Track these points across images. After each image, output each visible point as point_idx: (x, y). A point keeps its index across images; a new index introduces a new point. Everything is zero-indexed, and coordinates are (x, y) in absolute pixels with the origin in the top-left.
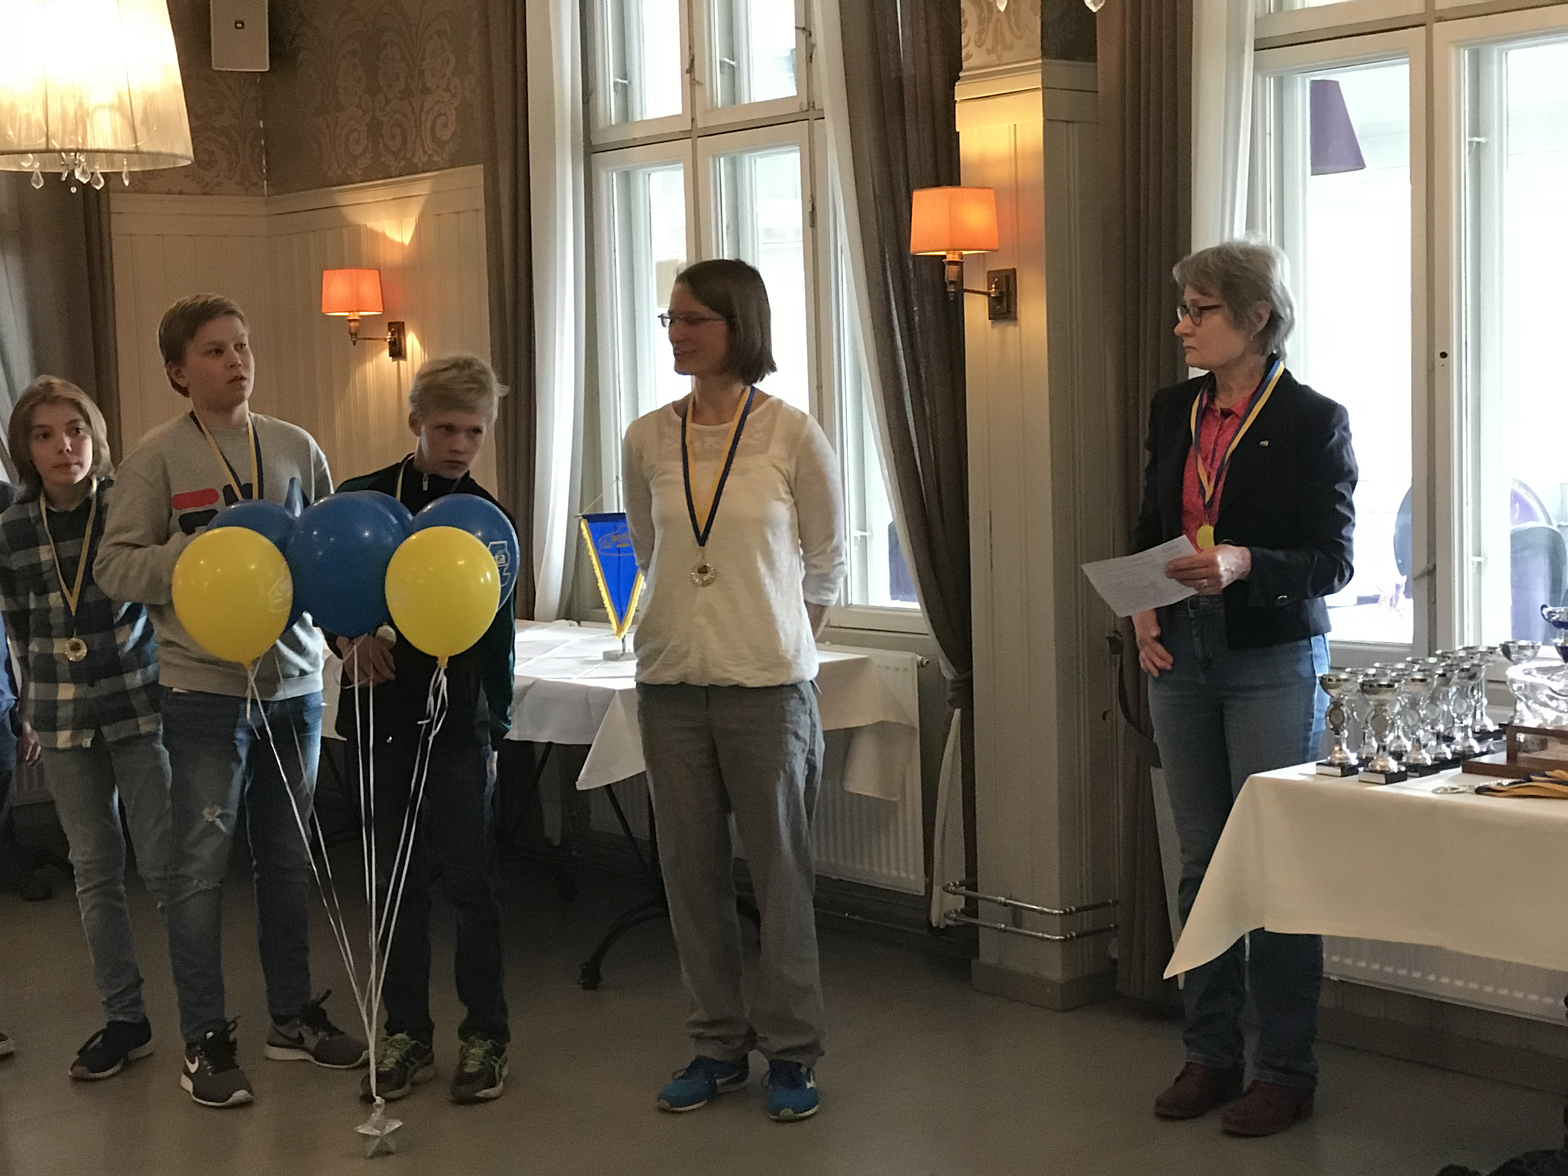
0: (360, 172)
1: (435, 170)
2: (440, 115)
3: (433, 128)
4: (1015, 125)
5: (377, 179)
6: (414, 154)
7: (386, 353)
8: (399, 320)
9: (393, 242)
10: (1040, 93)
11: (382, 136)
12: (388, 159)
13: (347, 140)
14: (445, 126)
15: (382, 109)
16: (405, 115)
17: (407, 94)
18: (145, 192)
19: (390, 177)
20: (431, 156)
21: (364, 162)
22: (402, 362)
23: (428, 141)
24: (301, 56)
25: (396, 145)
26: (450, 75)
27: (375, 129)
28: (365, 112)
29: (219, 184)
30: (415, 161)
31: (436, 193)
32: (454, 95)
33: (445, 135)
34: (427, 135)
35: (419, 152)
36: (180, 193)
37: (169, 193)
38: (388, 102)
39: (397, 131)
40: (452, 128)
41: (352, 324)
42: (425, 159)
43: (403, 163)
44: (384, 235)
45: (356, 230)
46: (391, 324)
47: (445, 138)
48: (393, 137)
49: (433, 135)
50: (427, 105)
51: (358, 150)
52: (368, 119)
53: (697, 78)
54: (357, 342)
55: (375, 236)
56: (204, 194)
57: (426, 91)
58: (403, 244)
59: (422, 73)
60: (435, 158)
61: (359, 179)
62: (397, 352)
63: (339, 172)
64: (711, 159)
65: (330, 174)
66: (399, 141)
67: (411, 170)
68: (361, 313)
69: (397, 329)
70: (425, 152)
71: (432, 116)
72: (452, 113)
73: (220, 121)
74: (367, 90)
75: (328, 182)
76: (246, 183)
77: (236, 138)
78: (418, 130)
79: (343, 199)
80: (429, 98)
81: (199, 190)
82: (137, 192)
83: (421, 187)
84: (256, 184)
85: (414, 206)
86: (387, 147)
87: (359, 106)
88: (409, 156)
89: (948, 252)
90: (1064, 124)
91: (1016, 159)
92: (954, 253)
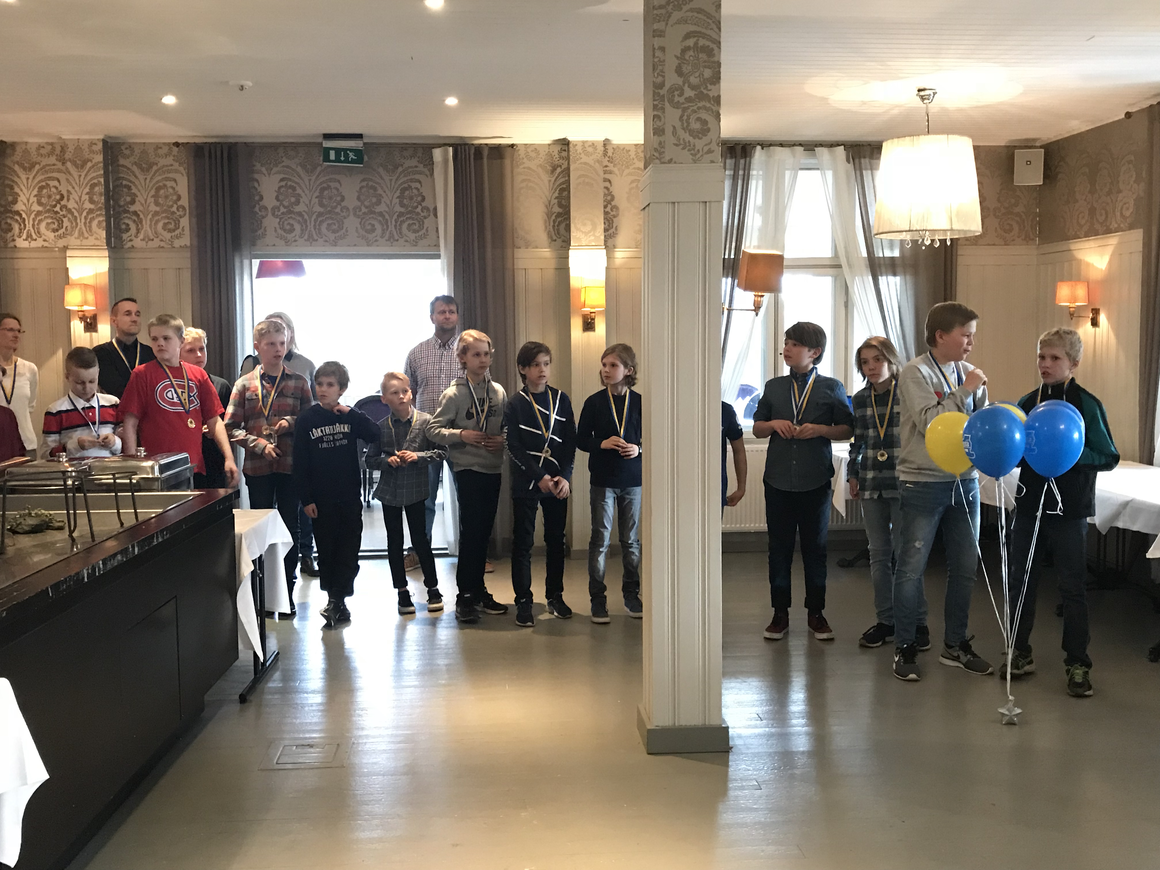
0: (1083, 233)
1: (1122, 231)
2: (1125, 204)
3: (1121, 210)
5: (1092, 236)
6: (1111, 224)
7: (1090, 323)
8: (1098, 307)
9: (1097, 268)
11: (1095, 215)
12: (1097, 226)
13: (1078, 217)
14: (1128, 209)
15: (1097, 201)
16: (1108, 204)
17: (1109, 193)
18: (976, 245)
19: (1098, 235)
20: (1119, 224)
21: (1086, 228)
22: (1097, 329)
23: (1119, 218)
24: (1060, 176)
25: (1102, 219)
26: (1132, 182)
27: (1092, 211)
29: (1013, 240)
30: (1111, 227)
31: (1120, 244)
32: (1133, 193)
33: (1127, 213)
34: (1118, 214)
35: (1113, 223)
36: (994, 245)
37: (989, 245)
39: (1103, 212)
40: (1131, 210)
41: (1071, 309)
42: (1116, 226)
43: (1105, 228)
44: (1093, 265)
45: (1079, 261)
46: (1093, 310)
47: (1127, 215)
48: (1101, 215)
49: (1121, 213)
51: (1083, 222)
54: (1074, 319)
55: (1088, 264)
56: (1005, 245)
57: (1120, 191)
58: (1102, 270)
59: (1118, 182)
60: (1122, 225)
61: (1082, 236)
62: (1095, 323)
63: (1073, 233)
65: (1069, 234)
66: (1104, 217)
67: (1109, 231)
68: (1077, 304)
69: (1096, 312)
70: (1116, 223)
71: (1121, 204)
72: (1132, 202)
73: (1017, 210)
74: (1090, 192)
75: (1067, 238)
76: (1028, 239)
77: (1024, 217)
78: (1114, 211)
79: (1073, 247)
80: (1120, 195)
81: (1003, 243)
82: (972, 245)
83: (1113, 240)
84: (1033, 239)
85: (1110, 250)
86: (1097, 220)
87: (1085, 200)
88: (1108, 224)
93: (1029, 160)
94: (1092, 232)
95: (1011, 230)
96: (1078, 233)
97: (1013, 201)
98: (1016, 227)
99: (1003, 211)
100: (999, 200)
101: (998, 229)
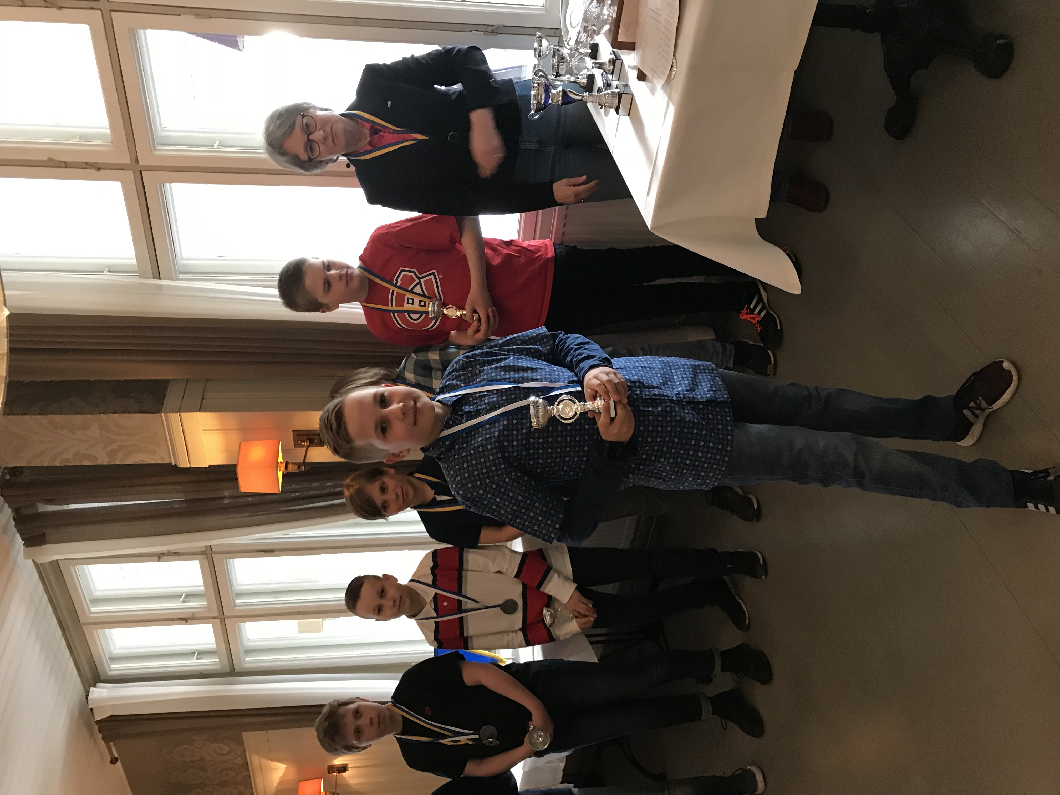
1: (245, 752)
2: (216, 753)
5: (251, 782)
6: (238, 764)
7: (344, 774)
8: (327, 769)
9: (285, 773)
10: (183, 414)
12: (240, 777)
16: (216, 769)
17: (204, 769)
19: (250, 775)
20: (238, 755)
21: (242, 789)
22: (349, 766)
25: (232, 774)
26: (192, 748)
27: (224, 784)
28: (215, 789)
32: (204, 745)
33: (226, 748)
34: (227, 758)
39: (224, 773)
40: (222, 745)
42: (239, 758)
43: (242, 769)
44: (281, 777)
46: (329, 773)
48: (228, 774)
49: (226, 754)
52: (219, 787)
53: (190, 616)
55: (281, 782)
57: (202, 759)
58: (286, 768)
59: (192, 762)
60: (239, 753)
62: (344, 769)
64: (236, 608)
66: (230, 772)
67: (246, 765)
68: (322, 790)
69: (331, 769)
70: (236, 758)
71: (216, 756)
72: (214, 745)
74: (203, 789)
78: (224, 762)
80: (206, 758)
83: (255, 760)
85: (265, 762)
86: (233, 778)
88: (238, 767)
89: (280, 471)
90: (204, 400)
91: (223, 430)
92: (280, 467)
94: (247, 783)
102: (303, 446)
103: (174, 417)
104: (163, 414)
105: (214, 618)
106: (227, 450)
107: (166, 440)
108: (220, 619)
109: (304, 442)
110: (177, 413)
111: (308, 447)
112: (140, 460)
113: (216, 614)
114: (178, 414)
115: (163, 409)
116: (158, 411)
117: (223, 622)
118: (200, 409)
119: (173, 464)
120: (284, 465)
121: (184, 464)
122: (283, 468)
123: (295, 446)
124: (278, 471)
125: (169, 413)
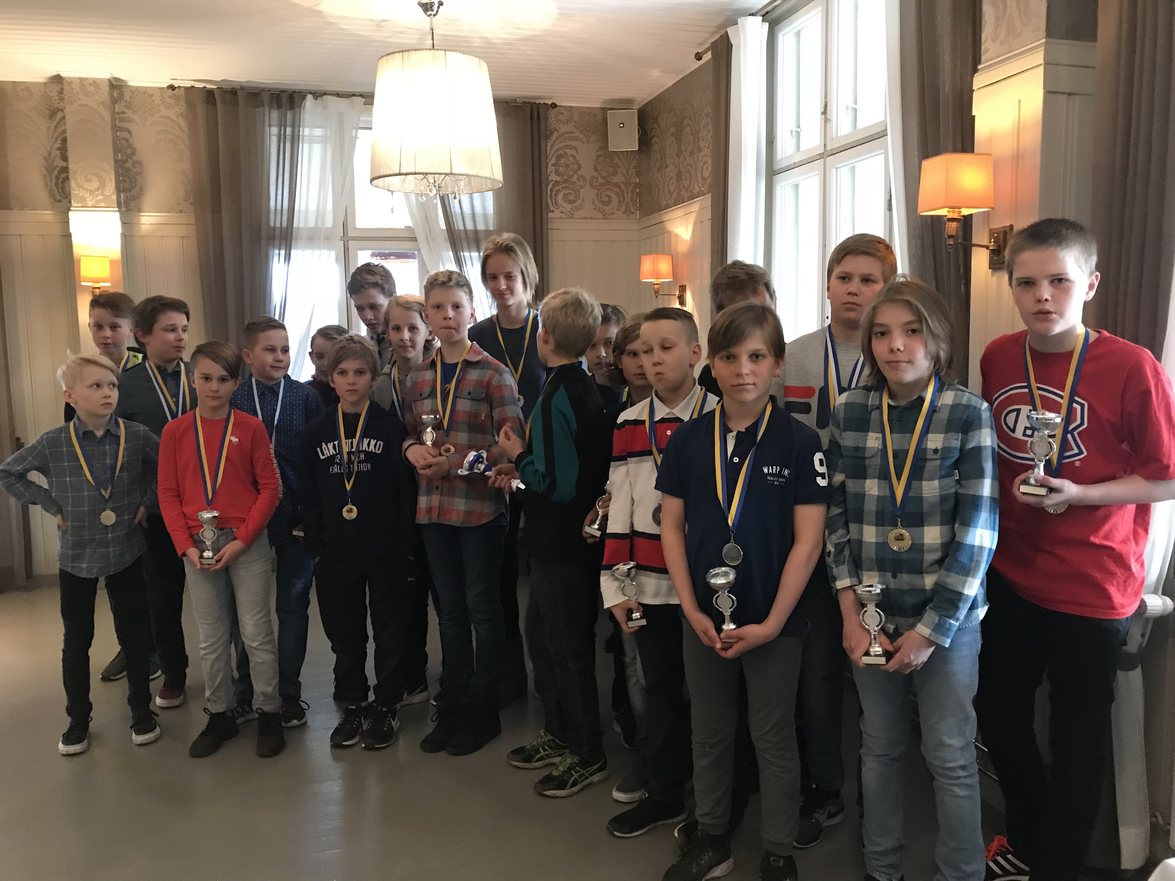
0: (672, 201)
1: (701, 196)
2: (704, 164)
3: (702, 171)
4: (1020, 101)
5: (679, 204)
6: (694, 188)
8: (684, 284)
9: (683, 239)
10: (1041, 69)
11: (682, 180)
12: (683, 193)
13: (669, 183)
14: (707, 169)
15: (683, 164)
16: (691, 166)
17: (692, 153)
18: (572, 218)
19: (684, 202)
20: (700, 187)
21: (674, 196)
23: (700, 180)
24: (653, 141)
25: (686, 183)
26: (710, 138)
27: (679, 176)
28: (676, 167)
29: (613, 213)
30: (694, 191)
31: (701, 209)
33: (706, 174)
34: (699, 175)
35: (696, 187)
36: (591, 218)
37: (586, 218)
38: (685, 159)
39: (688, 175)
40: (710, 169)
41: (656, 286)
42: (697, 190)
43: (689, 194)
44: (680, 237)
45: (670, 234)
46: (681, 286)
47: (706, 176)
48: (686, 179)
49: (702, 175)
50: (700, 160)
51: (672, 188)
52: (677, 170)
53: (828, 118)
54: (659, 296)
55: (677, 236)
56: (605, 219)
57: (700, 150)
58: (687, 240)
59: (699, 140)
60: (702, 189)
61: (672, 205)
62: (682, 301)
63: (665, 202)
64: (835, 170)
65: (662, 204)
66: (688, 180)
67: (692, 197)
68: (661, 280)
69: (683, 289)
70: (698, 186)
71: (701, 164)
72: (710, 160)
73: (615, 179)
74: (677, 155)
75: (661, 209)
76: (628, 212)
77: (623, 188)
78: (696, 174)
79: (665, 217)
80: (701, 154)
81: (602, 216)
82: (568, 218)
83: (695, 206)
84: (633, 213)
85: (692, 218)
86: (683, 186)
87: (674, 164)
88: (692, 189)
89: (948, 211)
90: (1066, 96)
91: (1019, 130)
92: (953, 212)
93: (621, 122)
94: (680, 201)
95: (609, 202)
96: (669, 202)
97: (611, 170)
98: (615, 198)
99: (601, 181)
100: (596, 169)
101: (596, 202)
102: (990, 242)
103: (1039, 57)
104: (1044, 40)
105: (825, 145)
106: (991, 139)
107: (1009, 52)
108: (823, 153)
109: (994, 242)
110: (1045, 61)
111: (987, 247)
112: (986, 21)
113: (829, 148)
114: (1042, 62)
115: (1052, 40)
116: (1050, 32)
117: (821, 156)
118: (1049, 93)
119: (979, 67)
120: (956, 216)
121: (978, 81)
122: (951, 216)
123: (991, 230)
124: (947, 209)
125: (1045, 49)
